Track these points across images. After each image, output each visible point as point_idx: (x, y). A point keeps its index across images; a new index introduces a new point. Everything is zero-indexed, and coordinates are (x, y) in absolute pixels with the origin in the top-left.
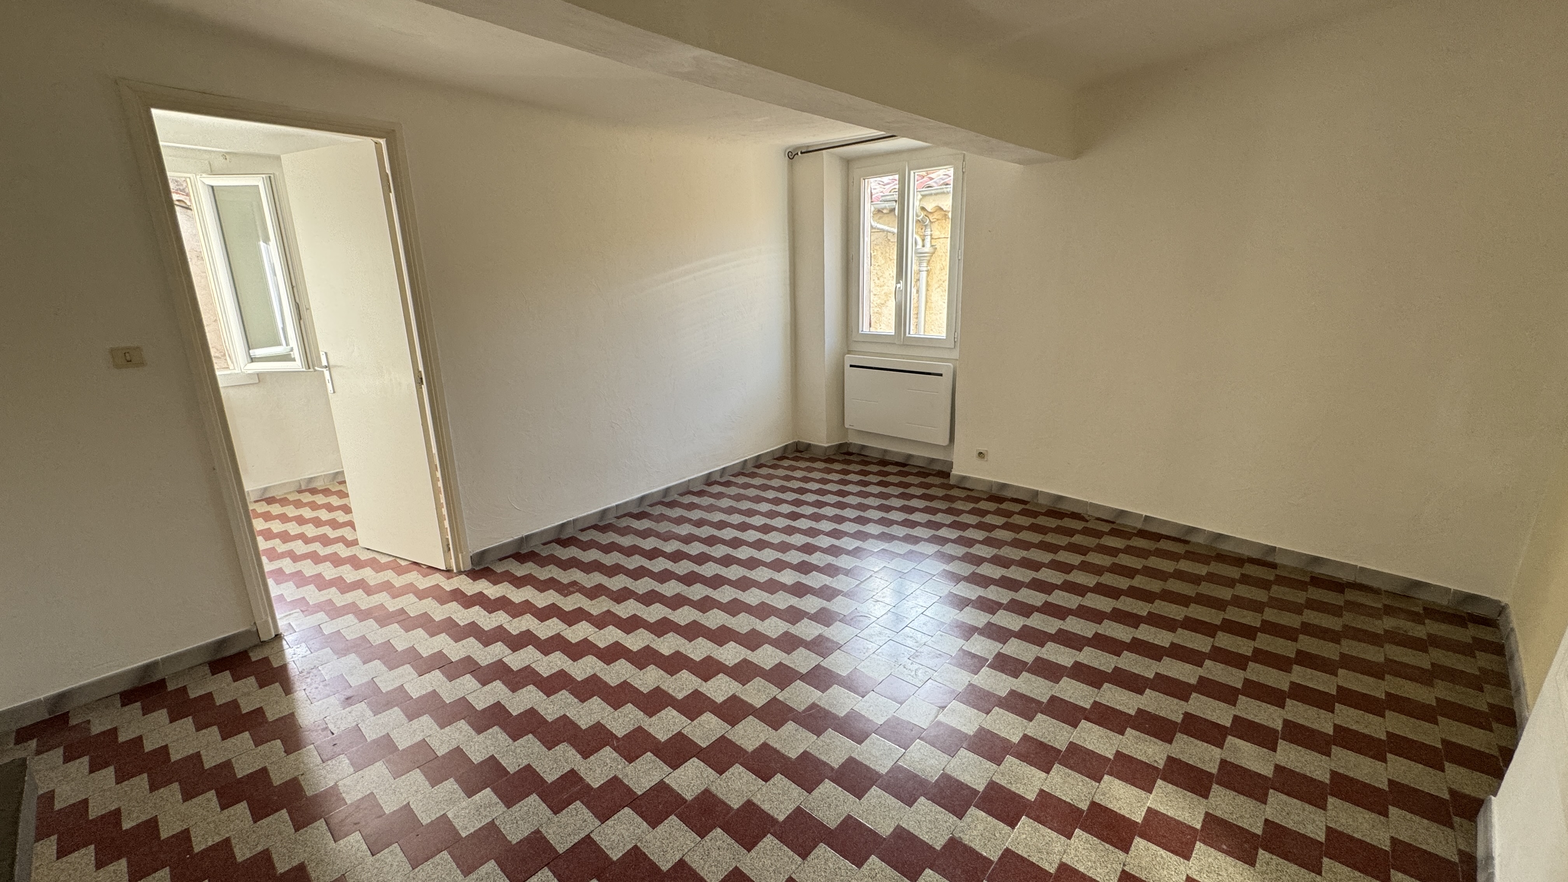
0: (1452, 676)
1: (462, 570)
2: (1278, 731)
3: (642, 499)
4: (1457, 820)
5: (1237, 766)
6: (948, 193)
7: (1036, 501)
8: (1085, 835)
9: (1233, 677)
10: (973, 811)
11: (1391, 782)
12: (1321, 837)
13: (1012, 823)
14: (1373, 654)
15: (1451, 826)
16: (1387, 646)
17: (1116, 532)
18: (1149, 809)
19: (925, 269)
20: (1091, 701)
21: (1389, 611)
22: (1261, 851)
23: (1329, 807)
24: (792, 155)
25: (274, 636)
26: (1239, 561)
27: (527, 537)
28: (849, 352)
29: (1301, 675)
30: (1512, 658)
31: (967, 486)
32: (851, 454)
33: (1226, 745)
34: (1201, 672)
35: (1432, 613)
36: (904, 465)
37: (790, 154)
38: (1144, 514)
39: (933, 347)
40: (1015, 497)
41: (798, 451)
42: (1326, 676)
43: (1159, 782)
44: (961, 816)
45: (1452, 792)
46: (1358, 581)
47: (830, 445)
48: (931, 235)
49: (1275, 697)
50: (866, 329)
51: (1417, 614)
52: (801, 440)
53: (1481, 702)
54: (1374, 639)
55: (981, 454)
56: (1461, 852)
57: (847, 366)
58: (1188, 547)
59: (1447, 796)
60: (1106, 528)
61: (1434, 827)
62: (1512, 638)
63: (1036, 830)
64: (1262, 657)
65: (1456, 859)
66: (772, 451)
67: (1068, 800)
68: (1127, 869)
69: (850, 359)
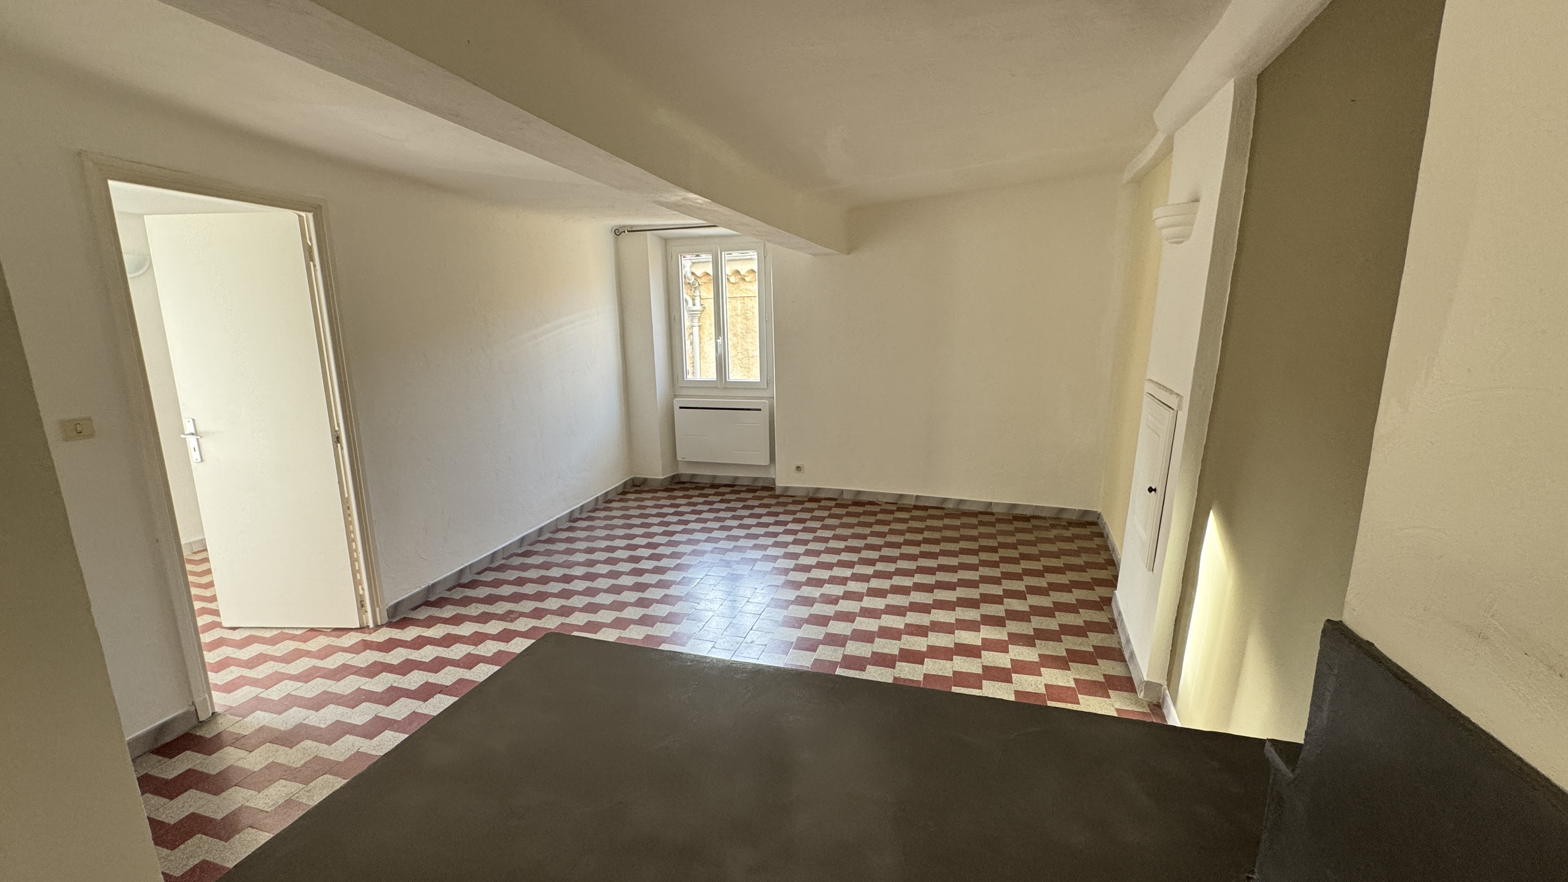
0: (1087, 550)
1: (379, 624)
2: (1024, 591)
3: (522, 540)
4: (1105, 607)
5: (1013, 610)
6: (709, 262)
7: (842, 497)
8: (959, 657)
9: (996, 573)
10: (898, 663)
11: (1077, 600)
12: (1058, 628)
13: (922, 663)
14: (1053, 548)
15: (1104, 610)
16: (1058, 543)
17: (901, 509)
18: (982, 639)
19: (697, 324)
20: (932, 599)
21: (1053, 526)
22: (1036, 641)
23: (1056, 616)
24: (618, 232)
25: (211, 714)
26: (974, 514)
27: (433, 585)
28: (676, 396)
29: (1025, 565)
30: (1108, 537)
31: (790, 494)
32: (684, 483)
33: (1005, 603)
34: (978, 573)
35: (1071, 524)
36: (733, 486)
37: (617, 231)
38: (915, 494)
39: (755, 389)
40: (827, 497)
41: (634, 486)
42: (1036, 563)
43: (982, 626)
44: (894, 668)
45: (1100, 597)
46: (1035, 515)
47: (665, 477)
48: (700, 296)
49: (1018, 577)
50: (690, 377)
51: (1064, 526)
52: (636, 476)
53: (1100, 559)
54: (1050, 541)
55: (798, 467)
56: (1109, 618)
57: (676, 408)
58: (945, 511)
59: (1099, 600)
60: (894, 508)
61: (1097, 612)
62: (1106, 528)
63: (935, 662)
64: (1004, 560)
65: (1108, 621)
66: (616, 487)
67: (943, 646)
68: (984, 664)
69: (678, 402)
